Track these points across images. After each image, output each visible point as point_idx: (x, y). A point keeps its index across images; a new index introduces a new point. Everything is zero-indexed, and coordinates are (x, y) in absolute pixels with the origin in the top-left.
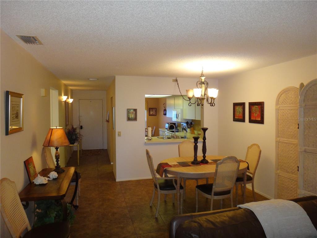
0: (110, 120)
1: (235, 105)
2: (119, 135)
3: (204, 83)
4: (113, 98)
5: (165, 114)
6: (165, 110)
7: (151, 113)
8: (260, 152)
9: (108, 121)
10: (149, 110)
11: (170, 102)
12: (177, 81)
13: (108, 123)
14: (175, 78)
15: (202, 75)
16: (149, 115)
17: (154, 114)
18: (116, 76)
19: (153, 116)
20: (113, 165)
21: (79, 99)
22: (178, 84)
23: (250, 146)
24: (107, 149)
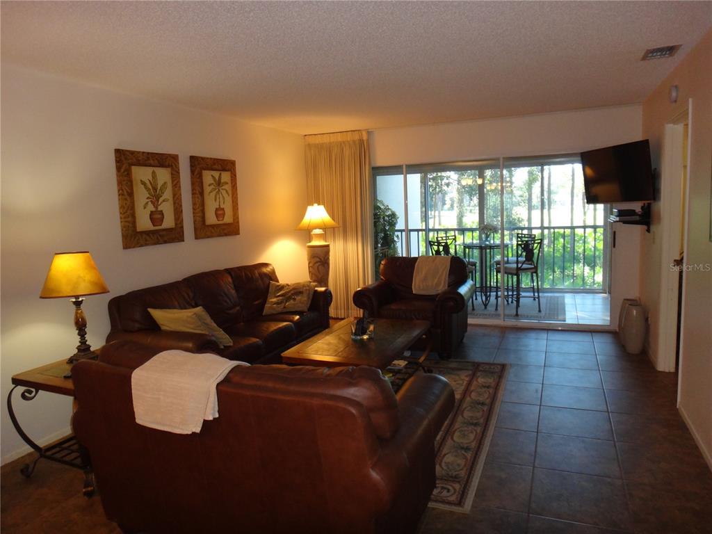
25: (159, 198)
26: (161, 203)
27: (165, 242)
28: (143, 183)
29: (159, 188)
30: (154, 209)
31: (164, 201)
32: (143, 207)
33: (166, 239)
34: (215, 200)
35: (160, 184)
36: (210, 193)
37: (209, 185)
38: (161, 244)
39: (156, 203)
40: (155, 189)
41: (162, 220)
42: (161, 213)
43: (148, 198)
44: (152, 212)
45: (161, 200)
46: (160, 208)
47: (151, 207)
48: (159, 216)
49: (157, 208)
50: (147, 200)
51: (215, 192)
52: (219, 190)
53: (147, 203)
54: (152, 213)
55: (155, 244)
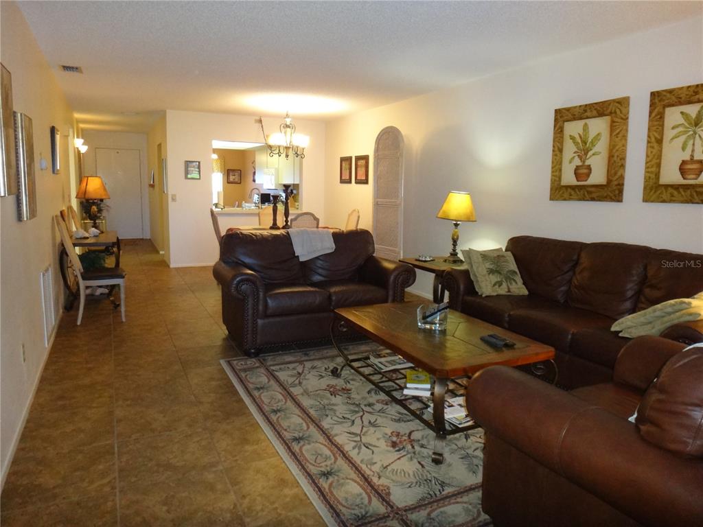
0: (157, 183)
1: (342, 160)
2: (174, 200)
3: (289, 127)
4: (162, 145)
5: (254, 181)
6: (254, 173)
7: (232, 178)
8: (359, 217)
9: (152, 186)
10: (228, 172)
11: (262, 158)
12: (260, 121)
13: (151, 189)
14: (258, 118)
15: (287, 116)
16: (228, 183)
17: (236, 180)
18: (167, 111)
19: (234, 185)
20: (163, 255)
21: (96, 148)
22: (262, 127)
23: (350, 212)
24: (150, 239)
25: (588, 153)
26: (591, 156)
27: (593, 199)
28: (572, 138)
29: (590, 140)
30: (580, 164)
31: (593, 154)
32: (568, 162)
33: (594, 195)
34: (684, 149)
35: (591, 136)
36: (672, 139)
37: (673, 128)
38: (588, 200)
39: (584, 157)
40: (585, 142)
41: (588, 175)
42: (589, 168)
43: (575, 153)
44: (577, 166)
45: (590, 153)
46: (587, 163)
47: (577, 162)
48: (585, 171)
49: (584, 162)
50: (575, 155)
51: (683, 138)
52: (695, 133)
53: (574, 157)
54: (577, 168)
55: (580, 200)
